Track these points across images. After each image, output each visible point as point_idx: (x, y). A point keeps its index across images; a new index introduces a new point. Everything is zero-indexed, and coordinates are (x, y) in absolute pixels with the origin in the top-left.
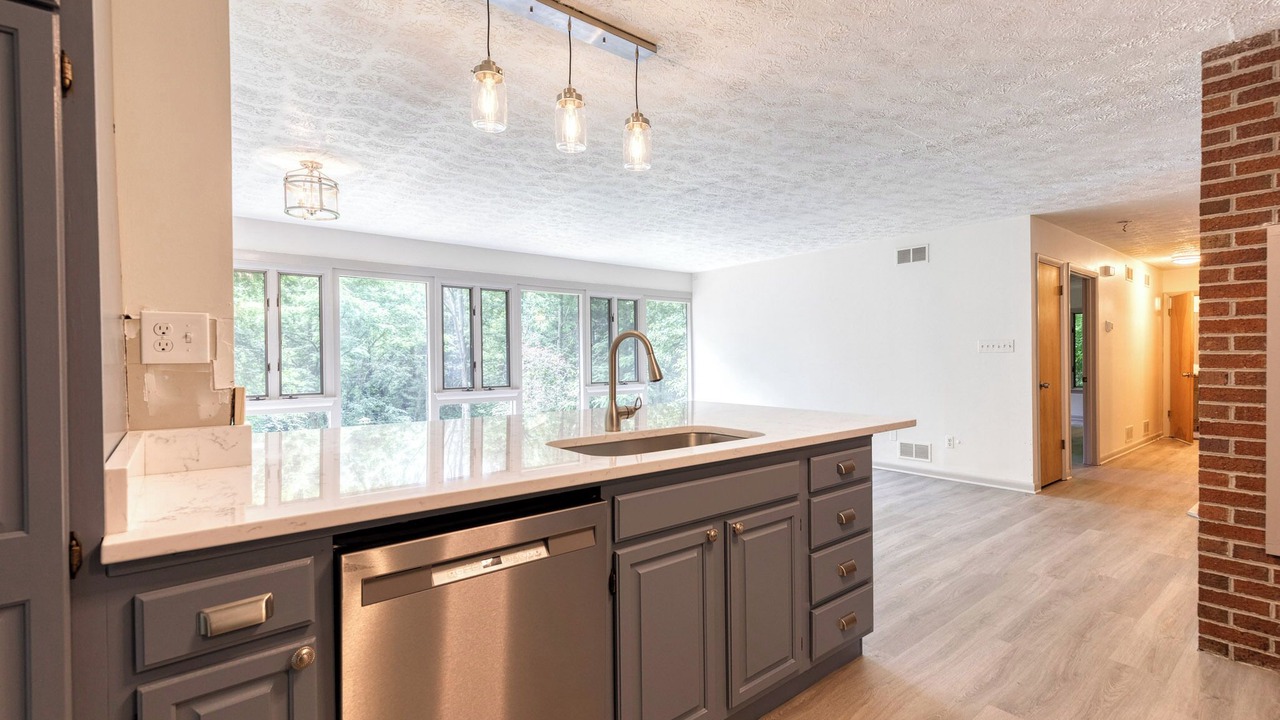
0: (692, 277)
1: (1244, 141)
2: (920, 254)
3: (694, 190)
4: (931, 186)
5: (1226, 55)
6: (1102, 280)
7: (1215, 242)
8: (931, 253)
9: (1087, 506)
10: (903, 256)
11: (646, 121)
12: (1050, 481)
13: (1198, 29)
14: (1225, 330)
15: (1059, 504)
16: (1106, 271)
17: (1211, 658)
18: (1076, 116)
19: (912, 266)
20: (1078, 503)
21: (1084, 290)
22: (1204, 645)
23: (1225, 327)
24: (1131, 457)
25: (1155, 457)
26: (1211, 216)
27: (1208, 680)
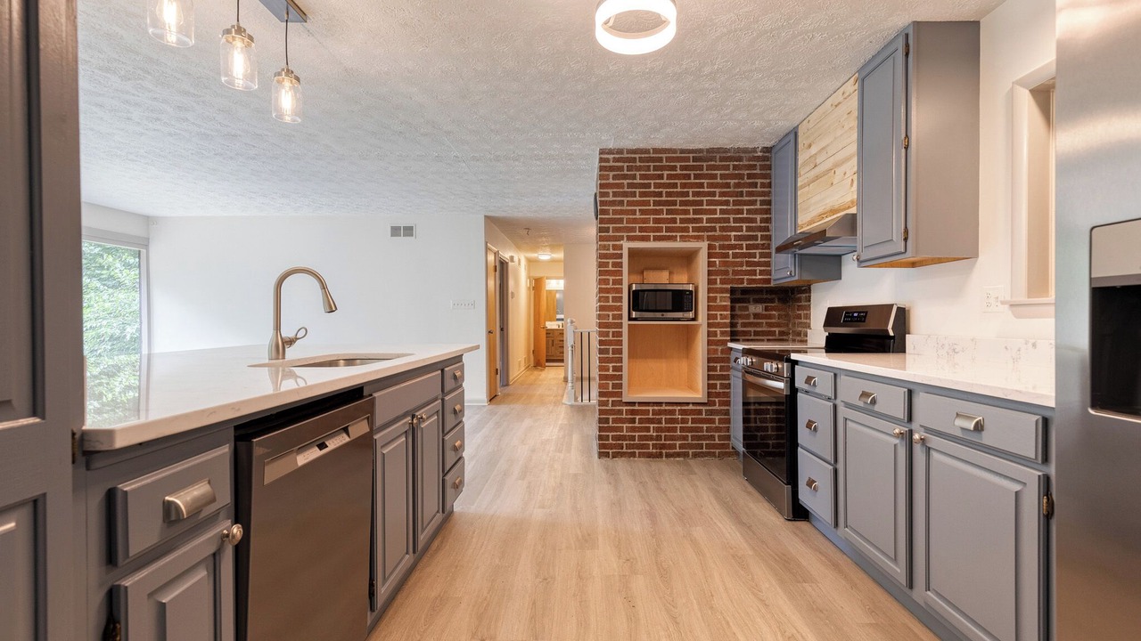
0: (148, 220)
1: (615, 199)
2: (409, 231)
3: (235, 136)
4: (439, 183)
5: (608, 153)
6: (510, 263)
7: (604, 247)
8: (417, 231)
9: (518, 407)
10: (395, 231)
11: (298, 79)
12: (492, 398)
13: (603, 138)
14: (608, 293)
15: (503, 409)
16: (512, 258)
17: (604, 460)
18: (538, 163)
19: (402, 240)
20: (512, 406)
21: (502, 268)
22: (601, 455)
23: (608, 291)
24: (522, 379)
25: (533, 377)
26: (603, 234)
27: (607, 469)
